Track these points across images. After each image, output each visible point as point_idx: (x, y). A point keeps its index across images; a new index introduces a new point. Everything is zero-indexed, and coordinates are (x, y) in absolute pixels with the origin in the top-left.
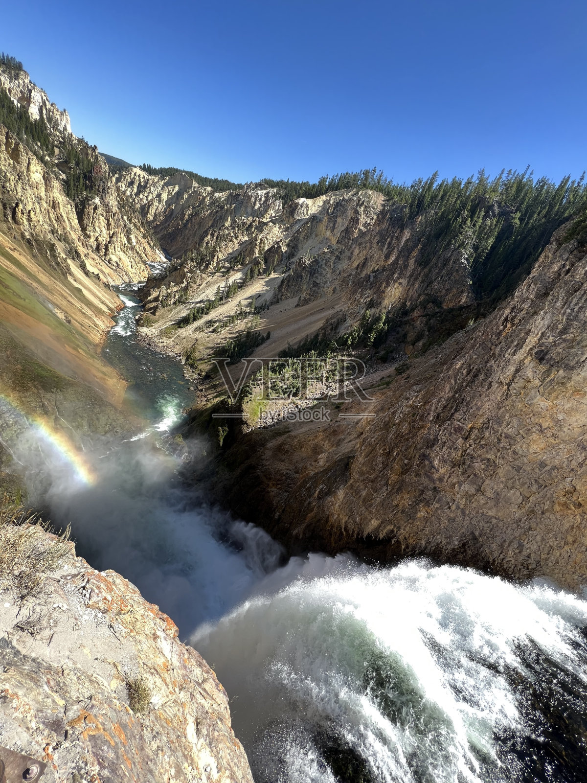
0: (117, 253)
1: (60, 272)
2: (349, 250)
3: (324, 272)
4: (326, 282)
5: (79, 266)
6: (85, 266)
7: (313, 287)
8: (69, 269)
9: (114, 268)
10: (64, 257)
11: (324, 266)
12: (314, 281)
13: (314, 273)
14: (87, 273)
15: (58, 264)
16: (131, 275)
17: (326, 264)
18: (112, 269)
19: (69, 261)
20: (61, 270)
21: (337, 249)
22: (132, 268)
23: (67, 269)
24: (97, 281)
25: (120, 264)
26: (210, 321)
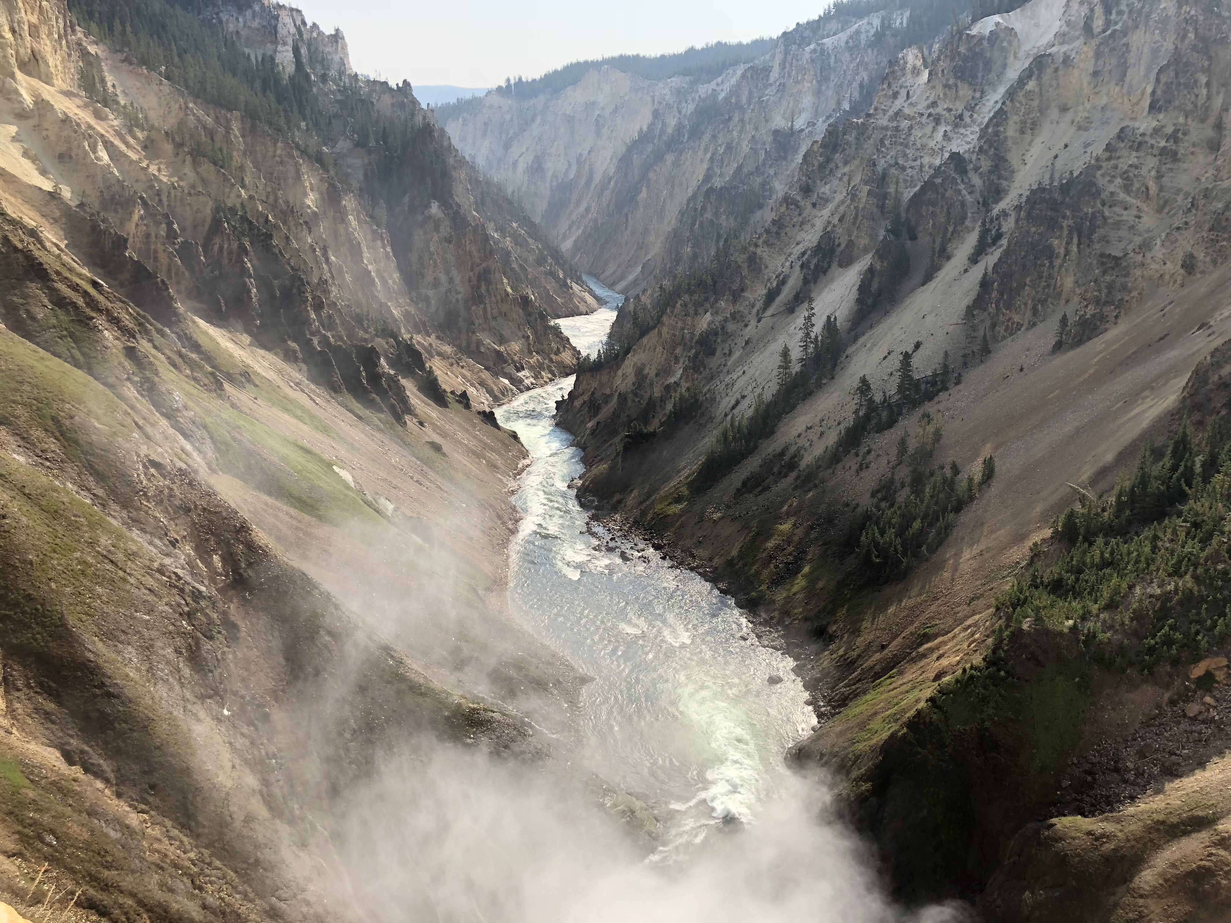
0: (492, 322)
1: (390, 413)
2: (1203, 121)
3: (1127, 216)
4: (1145, 246)
6: (435, 380)
7: (1104, 272)
8: (404, 400)
9: (490, 364)
10: (392, 372)
11: (1122, 196)
12: (1102, 255)
13: (1093, 229)
14: (440, 397)
15: (383, 394)
17: (1127, 188)
18: (487, 368)
19: (403, 380)
20: (391, 407)
21: (1156, 131)
24: (465, 410)
25: (502, 349)
26: (782, 453)
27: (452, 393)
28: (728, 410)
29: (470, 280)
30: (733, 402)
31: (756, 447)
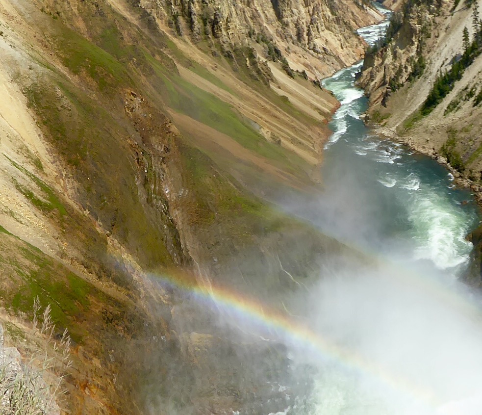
0: (322, 33)
1: (261, 81)
5: (281, 68)
6: (288, 65)
8: (270, 75)
9: (321, 56)
10: (264, 60)
14: (290, 73)
15: (258, 72)
16: (343, 59)
18: (319, 58)
19: (270, 65)
20: (262, 78)
22: (342, 48)
23: (269, 75)
24: (304, 81)
25: (327, 48)
26: (467, 88)
27: (297, 71)
28: (439, 68)
29: (309, 12)
30: (442, 63)
31: (453, 86)
